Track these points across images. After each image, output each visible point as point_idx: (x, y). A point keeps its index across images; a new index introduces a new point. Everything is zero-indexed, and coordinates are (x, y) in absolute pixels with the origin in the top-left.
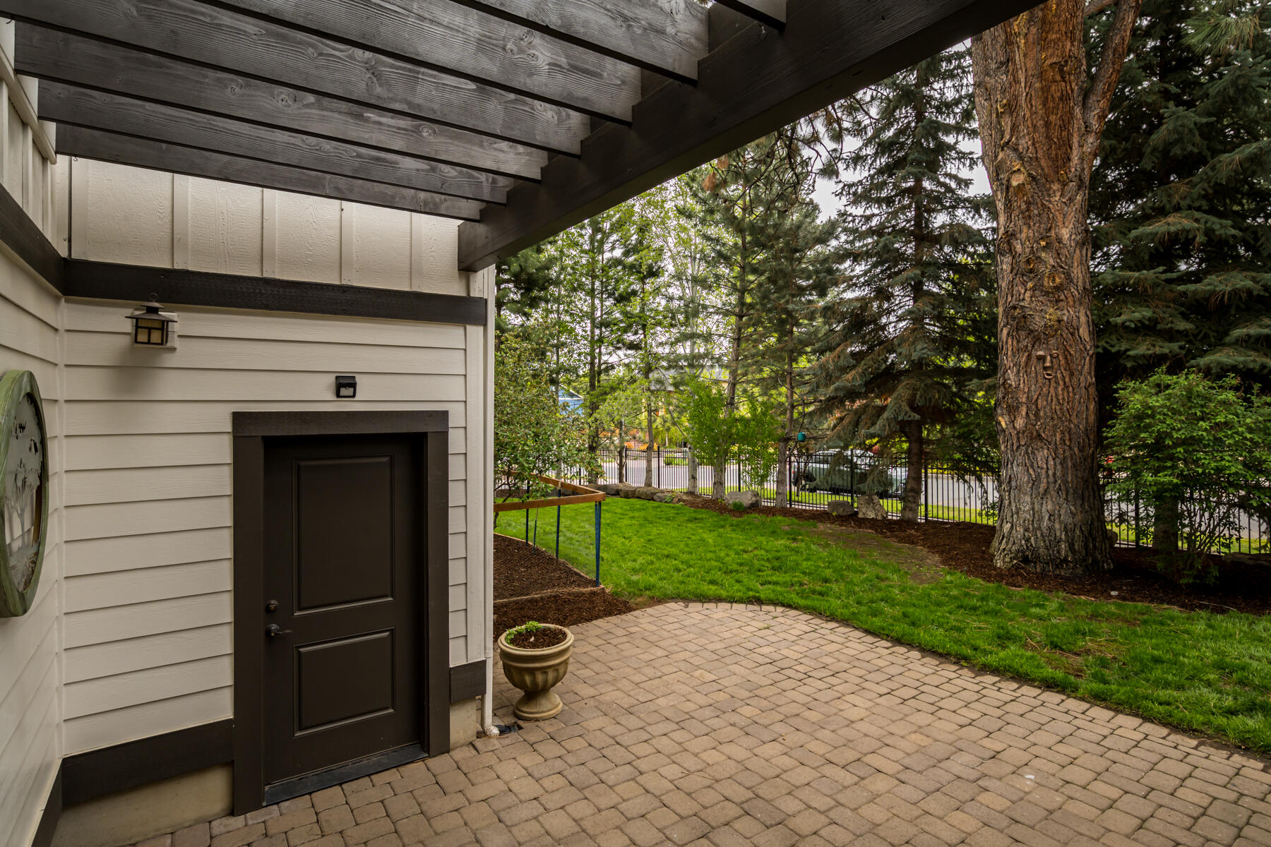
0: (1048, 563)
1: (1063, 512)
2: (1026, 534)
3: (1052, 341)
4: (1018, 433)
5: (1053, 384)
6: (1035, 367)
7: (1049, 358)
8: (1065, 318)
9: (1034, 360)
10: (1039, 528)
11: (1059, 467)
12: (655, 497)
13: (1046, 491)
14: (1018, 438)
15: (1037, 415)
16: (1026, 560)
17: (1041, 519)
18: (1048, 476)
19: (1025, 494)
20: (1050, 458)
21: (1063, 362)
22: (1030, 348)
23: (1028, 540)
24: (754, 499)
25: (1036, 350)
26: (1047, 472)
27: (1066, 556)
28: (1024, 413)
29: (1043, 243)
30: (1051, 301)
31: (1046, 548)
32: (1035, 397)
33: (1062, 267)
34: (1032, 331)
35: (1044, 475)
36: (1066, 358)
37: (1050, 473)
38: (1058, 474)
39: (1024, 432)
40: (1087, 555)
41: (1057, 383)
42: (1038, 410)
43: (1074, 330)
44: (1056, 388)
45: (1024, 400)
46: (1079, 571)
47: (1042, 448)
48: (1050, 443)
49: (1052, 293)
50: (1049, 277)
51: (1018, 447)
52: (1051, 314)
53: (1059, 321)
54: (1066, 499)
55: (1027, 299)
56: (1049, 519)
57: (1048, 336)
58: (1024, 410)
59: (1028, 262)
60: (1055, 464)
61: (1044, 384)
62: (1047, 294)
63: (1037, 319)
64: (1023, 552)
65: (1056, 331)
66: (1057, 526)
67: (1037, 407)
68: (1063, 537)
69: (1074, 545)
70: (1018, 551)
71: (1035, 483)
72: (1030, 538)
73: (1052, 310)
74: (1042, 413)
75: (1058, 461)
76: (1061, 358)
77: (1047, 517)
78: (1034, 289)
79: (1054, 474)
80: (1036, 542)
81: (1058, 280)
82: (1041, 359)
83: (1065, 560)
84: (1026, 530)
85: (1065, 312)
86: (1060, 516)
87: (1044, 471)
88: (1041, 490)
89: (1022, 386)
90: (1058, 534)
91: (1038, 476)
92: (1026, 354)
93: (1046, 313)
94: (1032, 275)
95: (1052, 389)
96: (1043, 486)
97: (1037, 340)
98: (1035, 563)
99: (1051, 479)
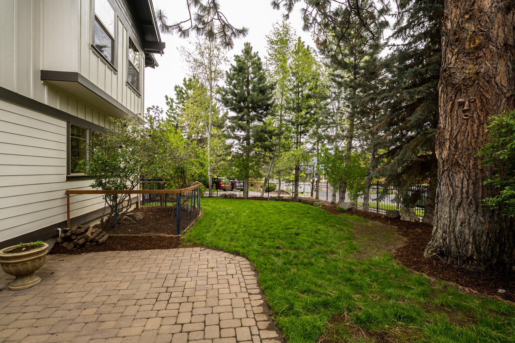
0: (457, 259)
1: (472, 220)
2: (444, 235)
3: (471, 90)
4: (444, 162)
5: (470, 122)
6: (458, 111)
7: (467, 103)
8: (482, 70)
9: (456, 106)
10: (454, 231)
11: (471, 186)
12: (314, 204)
13: (460, 204)
14: (443, 165)
15: (456, 147)
16: (442, 254)
17: (454, 225)
18: (462, 193)
19: (445, 206)
20: (465, 180)
21: (479, 105)
22: (453, 98)
23: (444, 240)
24: (351, 206)
25: (458, 99)
26: (462, 190)
27: (472, 255)
28: (447, 146)
29: (467, 16)
30: (471, 59)
31: (457, 247)
32: (455, 134)
33: (482, 31)
34: (454, 85)
35: (459, 192)
36: (482, 102)
37: (464, 190)
38: (470, 191)
39: (447, 160)
40: (492, 256)
41: (473, 122)
42: (457, 143)
43: (490, 79)
44: (472, 126)
45: (448, 137)
46: (482, 268)
47: (459, 171)
48: (465, 168)
49: (473, 53)
50: (470, 42)
51: (443, 172)
52: (471, 68)
53: (477, 73)
54: (476, 211)
55: (453, 62)
56: (461, 225)
57: (467, 87)
58: (448, 144)
59: (455, 34)
60: (468, 184)
61: (463, 124)
62: (468, 54)
63: (458, 75)
64: (441, 248)
65: (474, 81)
66: (467, 231)
67: (457, 141)
68: (471, 240)
69: (480, 247)
70: (437, 247)
71: (452, 198)
72: (446, 238)
73: (471, 66)
74: (459, 146)
75: (471, 182)
76: (477, 102)
77: (459, 224)
78: (458, 53)
79: (467, 192)
80: (450, 242)
81: (477, 41)
82: (462, 104)
83: (471, 258)
84: (445, 232)
85: (484, 65)
86: (469, 223)
87: (459, 189)
88: (456, 203)
89: (447, 127)
90: (467, 237)
91: (455, 193)
92: (451, 103)
93: (466, 69)
94: (458, 43)
95: (469, 127)
96: (458, 200)
97: (458, 91)
98: (448, 257)
99: (465, 195)
